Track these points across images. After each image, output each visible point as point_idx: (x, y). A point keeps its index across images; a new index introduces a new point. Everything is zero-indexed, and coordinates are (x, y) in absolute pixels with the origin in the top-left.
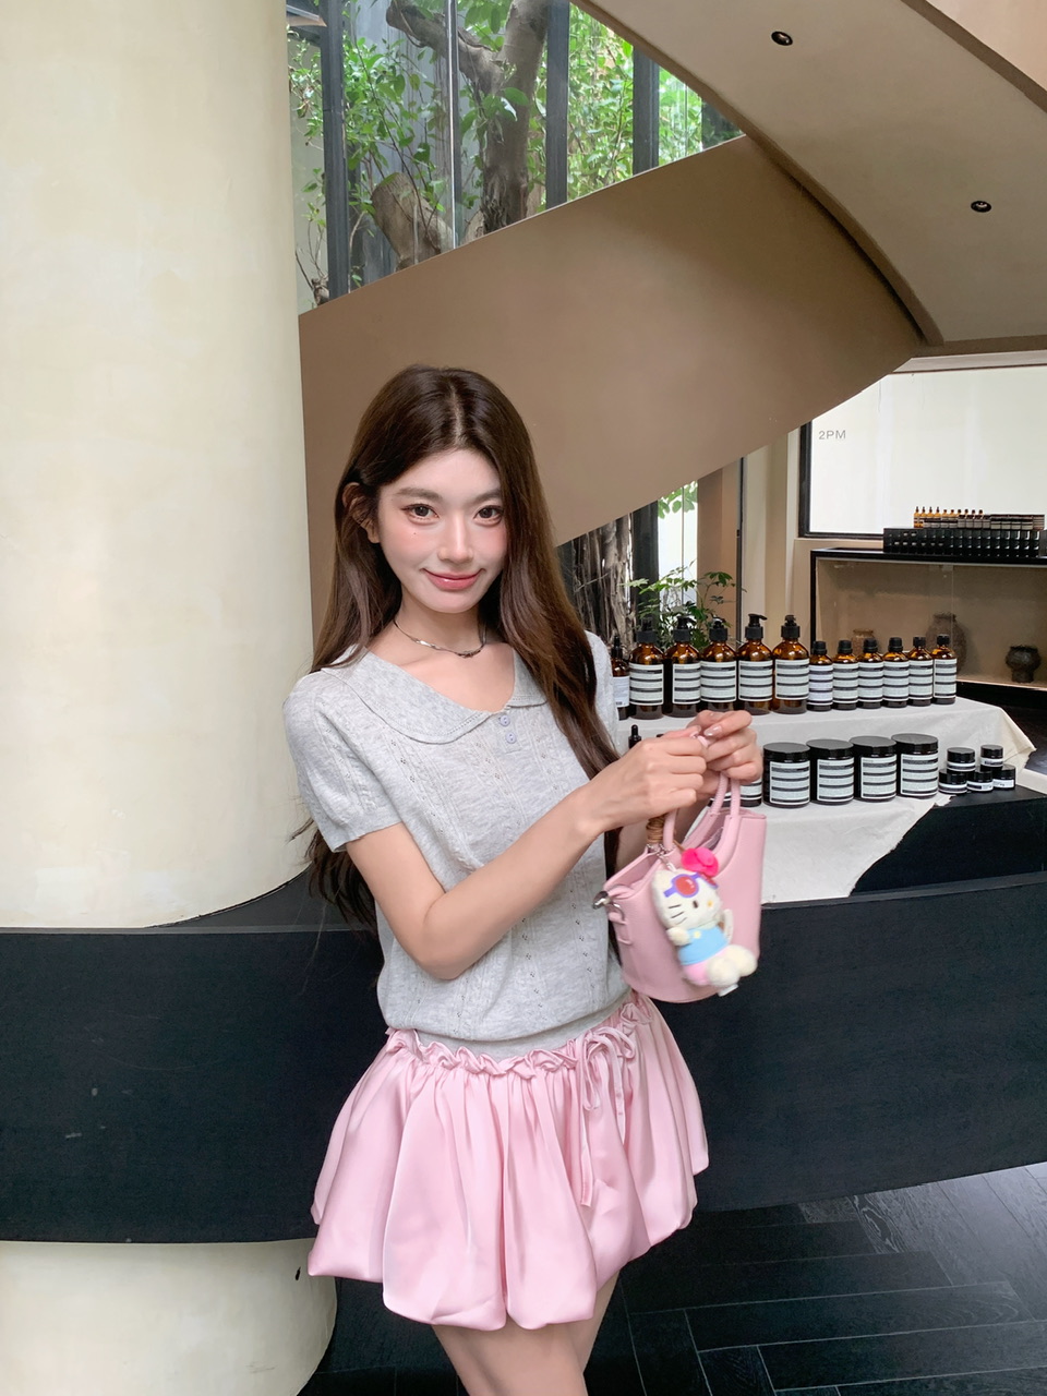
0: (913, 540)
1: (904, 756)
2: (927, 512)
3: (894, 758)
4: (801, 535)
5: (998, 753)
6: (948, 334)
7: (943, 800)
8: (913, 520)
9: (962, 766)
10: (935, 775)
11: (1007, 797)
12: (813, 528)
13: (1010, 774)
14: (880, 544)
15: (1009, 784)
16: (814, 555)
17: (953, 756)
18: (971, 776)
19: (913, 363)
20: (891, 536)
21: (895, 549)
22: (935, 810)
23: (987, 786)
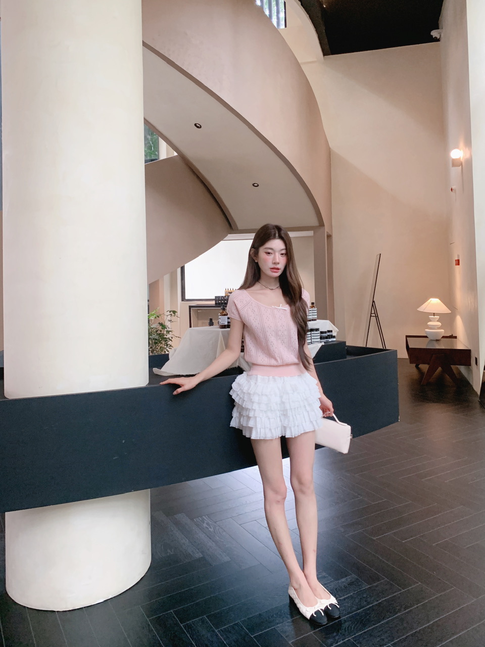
0: (225, 300)
1: (312, 332)
2: (229, 290)
3: (310, 333)
4: (182, 300)
5: (331, 331)
6: (240, 226)
7: (323, 344)
8: (224, 293)
9: (324, 335)
10: (319, 337)
11: (335, 343)
12: (187, 297)
13: (334, 337)
14: (213, 302)
15: (334, 339)
16: (190, 307)
17: (322, 333)
18: (326, 338)
19: (230, 236)
20: (217, 299)
21: (219, 304)
22: (322, 346)
23: (330, 340)
